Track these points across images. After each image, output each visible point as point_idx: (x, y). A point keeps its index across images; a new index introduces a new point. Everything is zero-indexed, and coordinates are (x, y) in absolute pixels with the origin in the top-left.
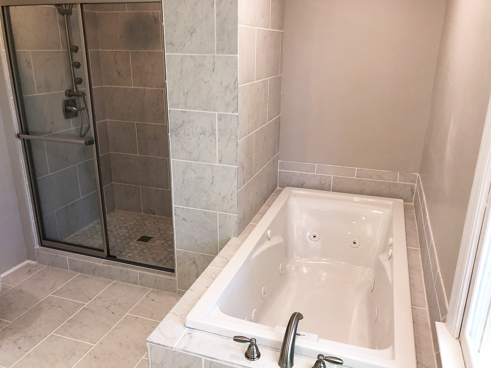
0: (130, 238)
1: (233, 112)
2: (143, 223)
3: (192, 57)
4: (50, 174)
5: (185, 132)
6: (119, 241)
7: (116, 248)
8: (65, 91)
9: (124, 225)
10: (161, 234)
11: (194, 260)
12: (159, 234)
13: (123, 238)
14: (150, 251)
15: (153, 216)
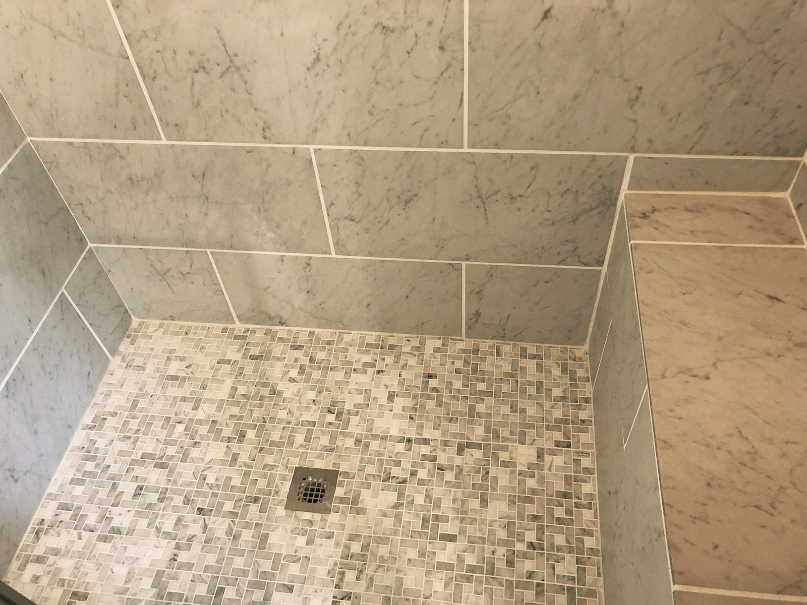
0: (256, 500)
2: (266, 385)
9: (201, 415)
10: (358, 442)
12: (350, 443)
13: (228, 506)
14: (371, 579)
15: (282, 331)
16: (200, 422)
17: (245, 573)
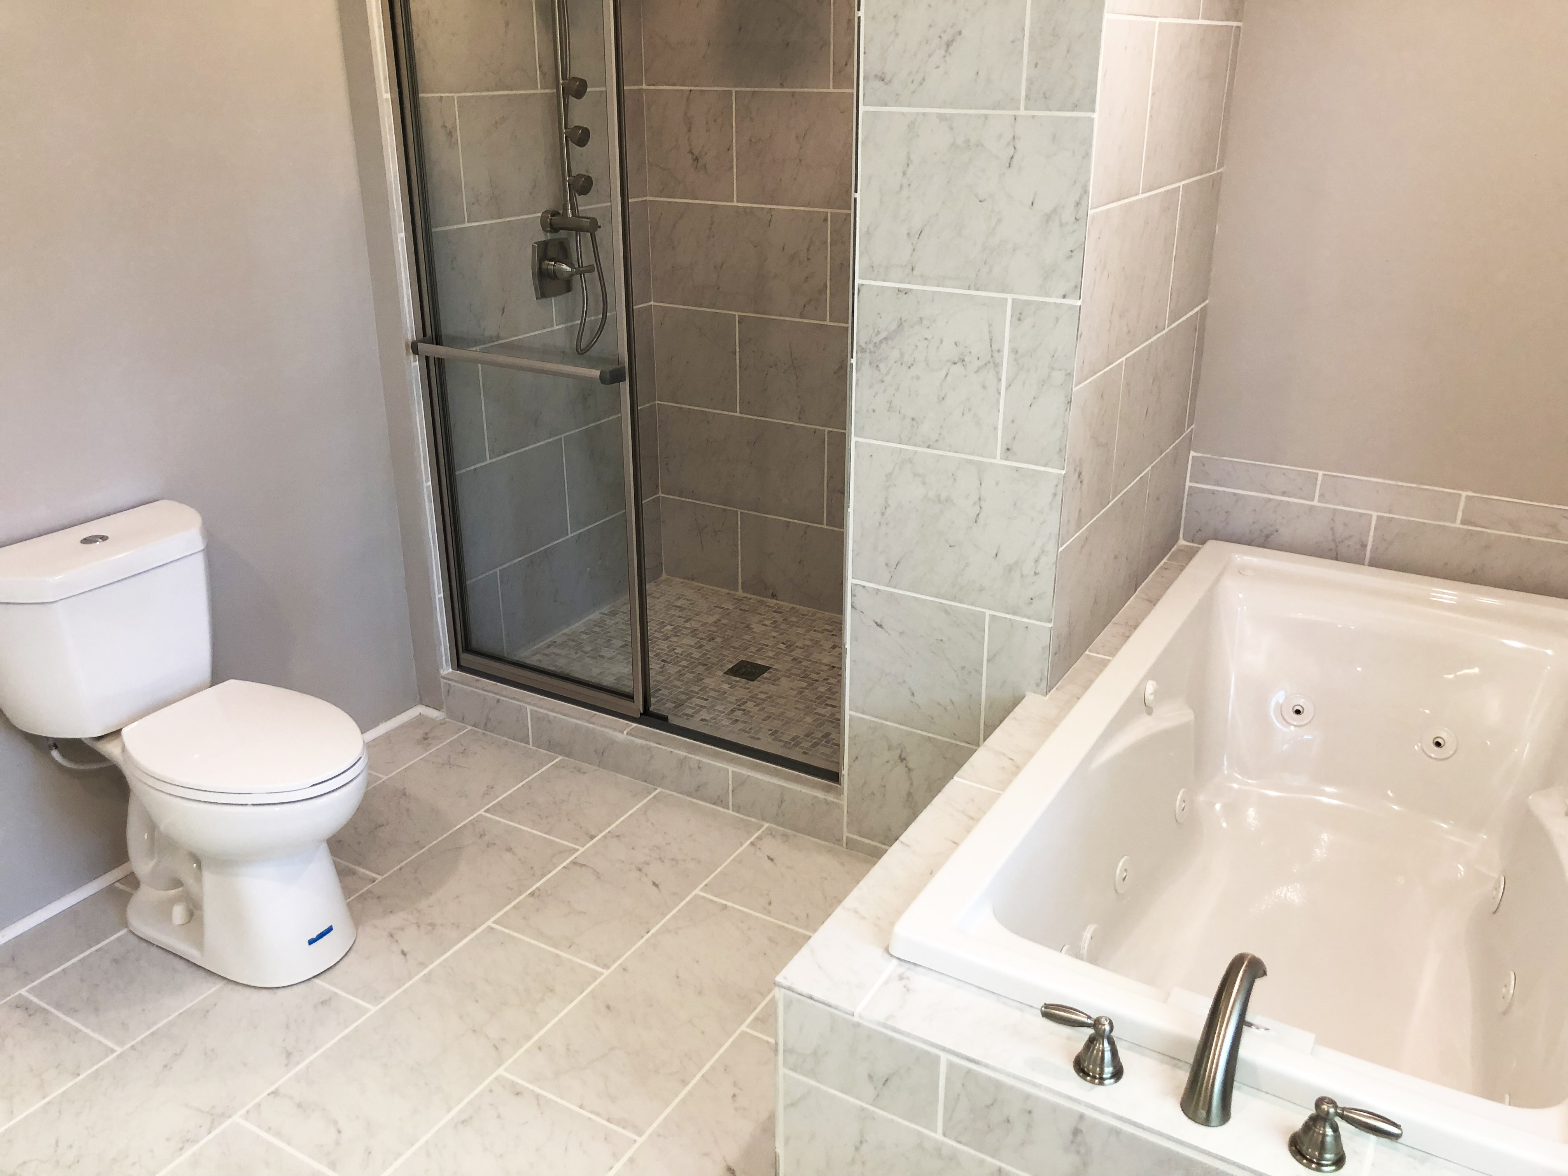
0: (705, 665)
1: (1064, 297)
2: (743, 623)
3: (942, 118)
4: (488, 461)
5: (902, 354)
6: (672, 670)
7: (664, 691)
8: (540, 214)
9: (688, 625)
10: (794, 659)
11: (902, 751)
12: (790, 659)
13: (684, 663)
14: (764, 708)
15: (772, 602)
16: (686, 628)
17: (679, 688)
